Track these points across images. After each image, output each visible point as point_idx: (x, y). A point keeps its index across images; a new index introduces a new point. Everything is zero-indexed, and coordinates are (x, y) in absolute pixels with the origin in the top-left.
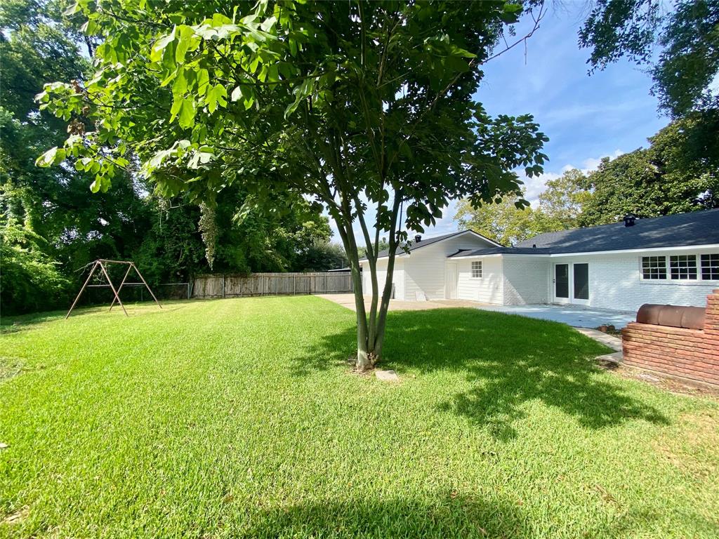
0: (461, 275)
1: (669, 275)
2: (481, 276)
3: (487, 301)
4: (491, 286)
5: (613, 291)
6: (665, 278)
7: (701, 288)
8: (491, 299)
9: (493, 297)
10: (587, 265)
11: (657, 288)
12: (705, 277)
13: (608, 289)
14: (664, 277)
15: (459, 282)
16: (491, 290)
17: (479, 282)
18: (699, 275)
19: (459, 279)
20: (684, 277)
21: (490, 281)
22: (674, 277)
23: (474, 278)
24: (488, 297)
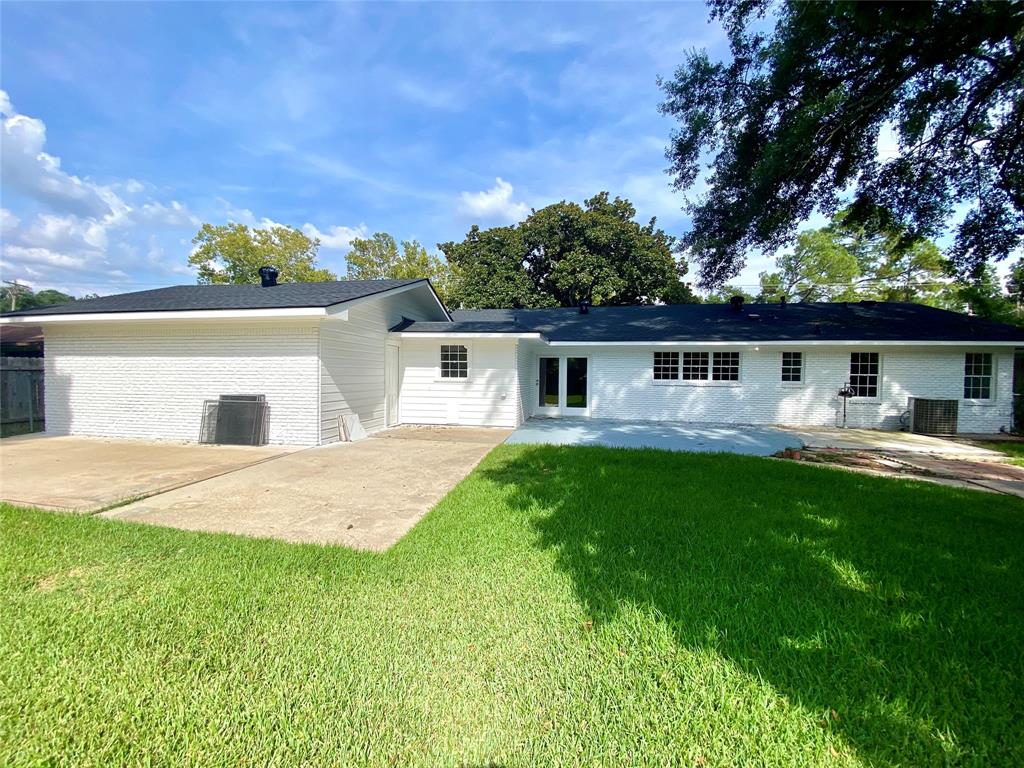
0: (411, 373)
1: (681, 374)
2: (464, 374)
3: (479, 423)
4: (490, 395)
5: (622, 394)
6: (677, 378)
7: (715, 389)
8: (489, 417)
9: (493, 412)
10: (585, 360)
11: (672, 390)
12: (716, 378)
13: (616, 392)
14: (675, 377)
15: (404, 387)
16: (488, 402)
17: (460, 387)
18: (710, 375)
19: (405, 380)
20: (695, 377)
21: (489, 383)
22: (686, 377)
23: (446, 379)
24: (482, 415)
